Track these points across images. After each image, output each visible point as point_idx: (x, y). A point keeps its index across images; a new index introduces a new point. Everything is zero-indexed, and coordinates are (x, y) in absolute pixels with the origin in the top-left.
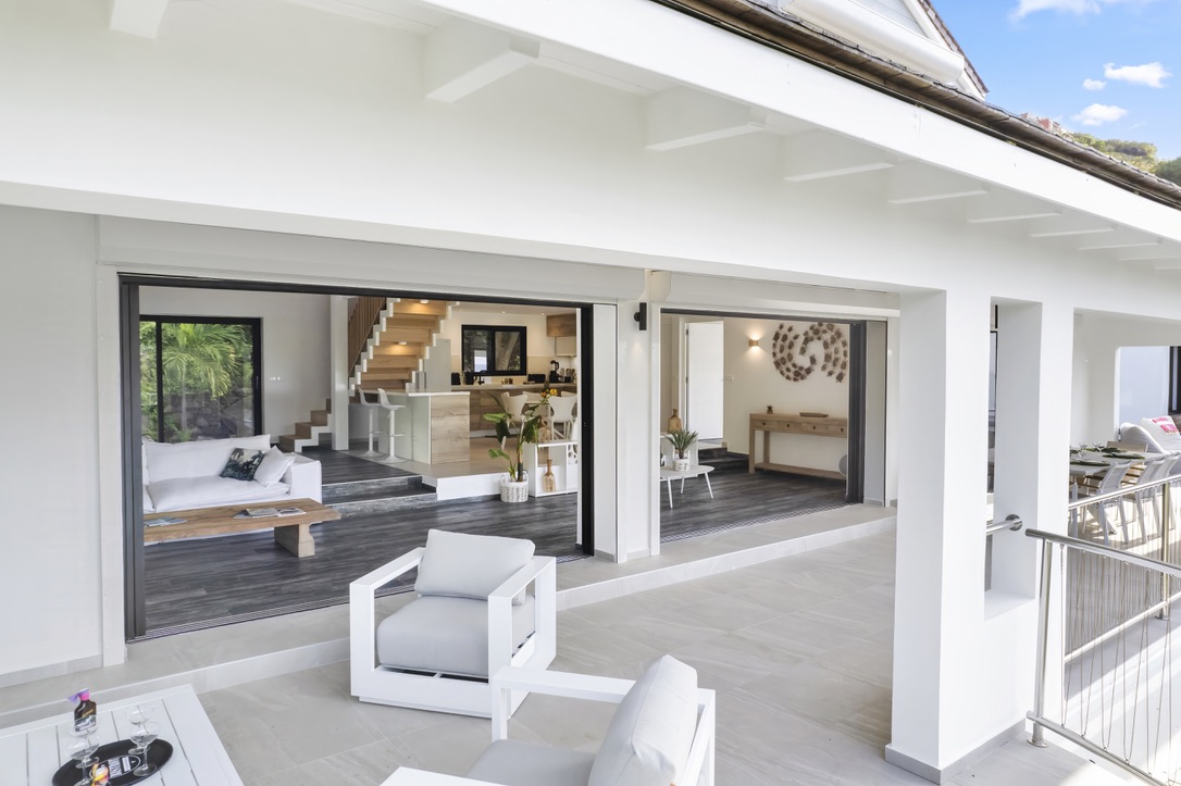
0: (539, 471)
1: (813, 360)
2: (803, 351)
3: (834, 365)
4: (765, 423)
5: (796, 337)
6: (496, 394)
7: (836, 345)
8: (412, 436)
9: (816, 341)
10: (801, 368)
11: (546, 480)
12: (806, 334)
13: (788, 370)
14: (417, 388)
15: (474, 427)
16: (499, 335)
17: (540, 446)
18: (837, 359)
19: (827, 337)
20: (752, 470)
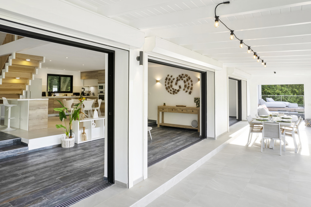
0: (80, 132)
1: (180, 87)
2: (176, 84)
3: (188, 88)
4: (163, 109)
5: (174, 79)
6: (60, 100)
7: (188, 82)
8: (20, 118)
9: (181, 80)
10: (176, 90)
11: (83, 136)
12: (177, 78)
13: (171, 90)
14: (26, 97)
15: (50, 113)
16: (62, 78)
17: (80, 121)
18: (189, 87)
19: (185, 79)
20: (158, 126)
